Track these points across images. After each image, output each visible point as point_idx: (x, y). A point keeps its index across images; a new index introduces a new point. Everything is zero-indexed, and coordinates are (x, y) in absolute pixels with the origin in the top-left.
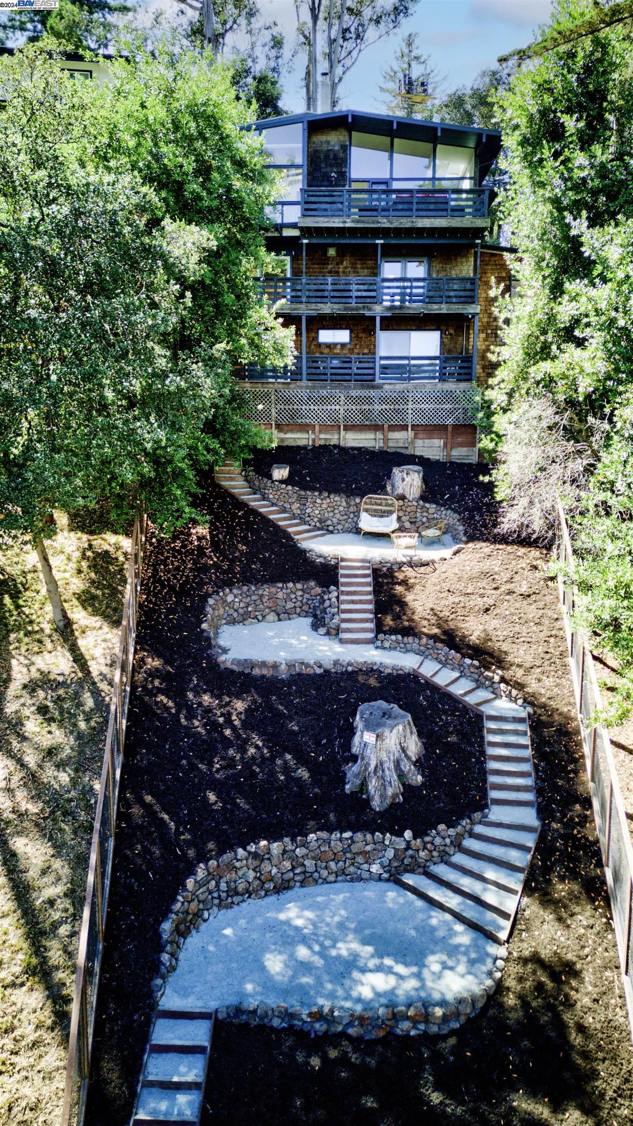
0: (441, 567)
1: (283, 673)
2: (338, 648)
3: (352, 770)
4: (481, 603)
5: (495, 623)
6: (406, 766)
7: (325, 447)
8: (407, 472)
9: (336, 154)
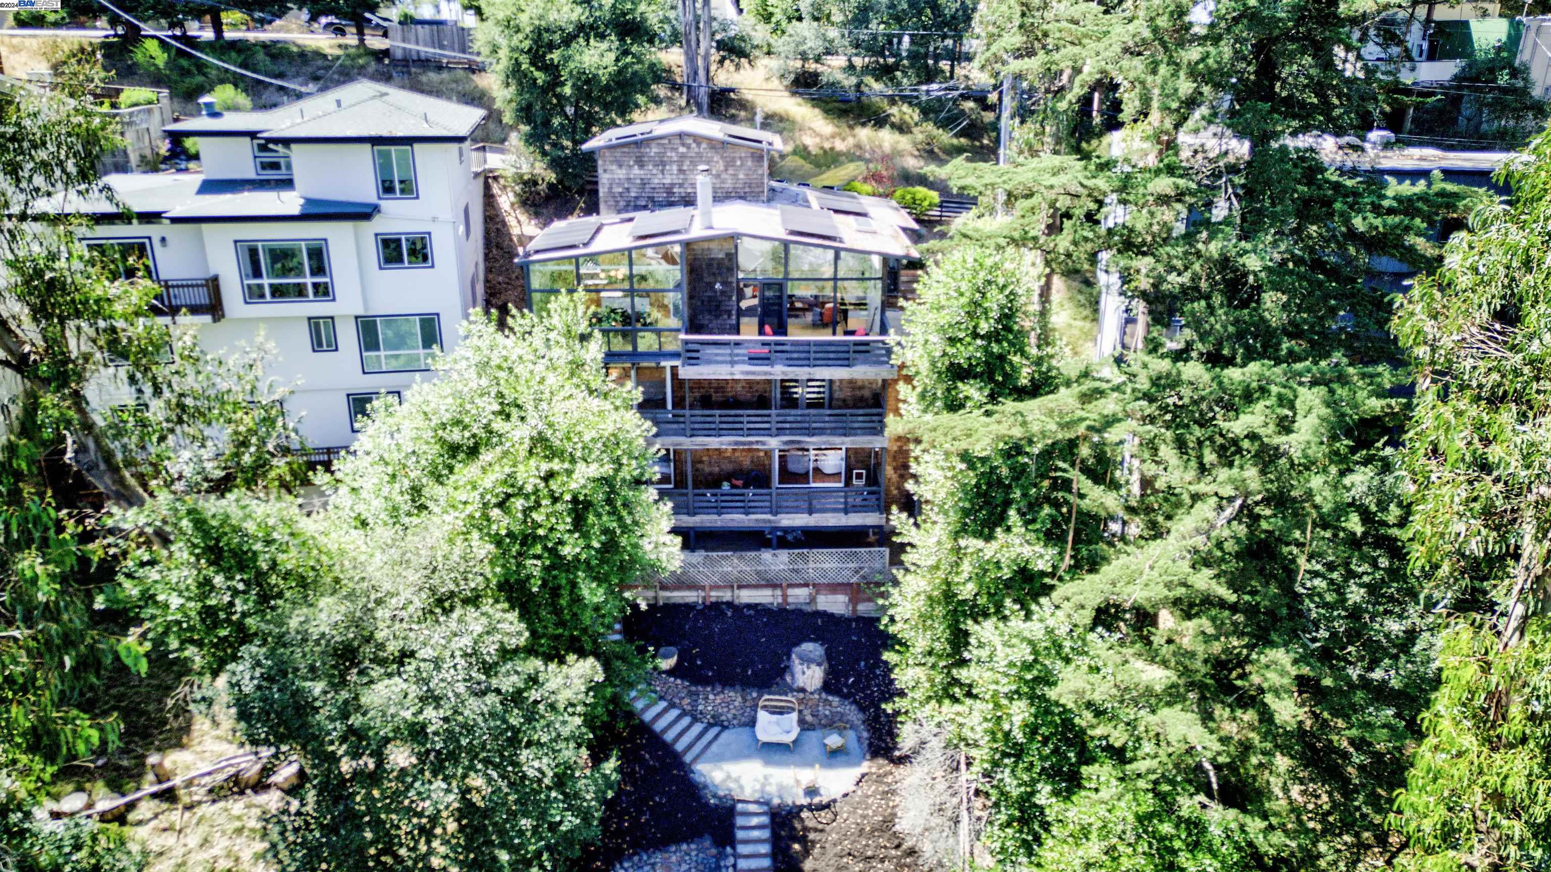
7: (717, 606)
8: (807, 660)
9: (720, 262)
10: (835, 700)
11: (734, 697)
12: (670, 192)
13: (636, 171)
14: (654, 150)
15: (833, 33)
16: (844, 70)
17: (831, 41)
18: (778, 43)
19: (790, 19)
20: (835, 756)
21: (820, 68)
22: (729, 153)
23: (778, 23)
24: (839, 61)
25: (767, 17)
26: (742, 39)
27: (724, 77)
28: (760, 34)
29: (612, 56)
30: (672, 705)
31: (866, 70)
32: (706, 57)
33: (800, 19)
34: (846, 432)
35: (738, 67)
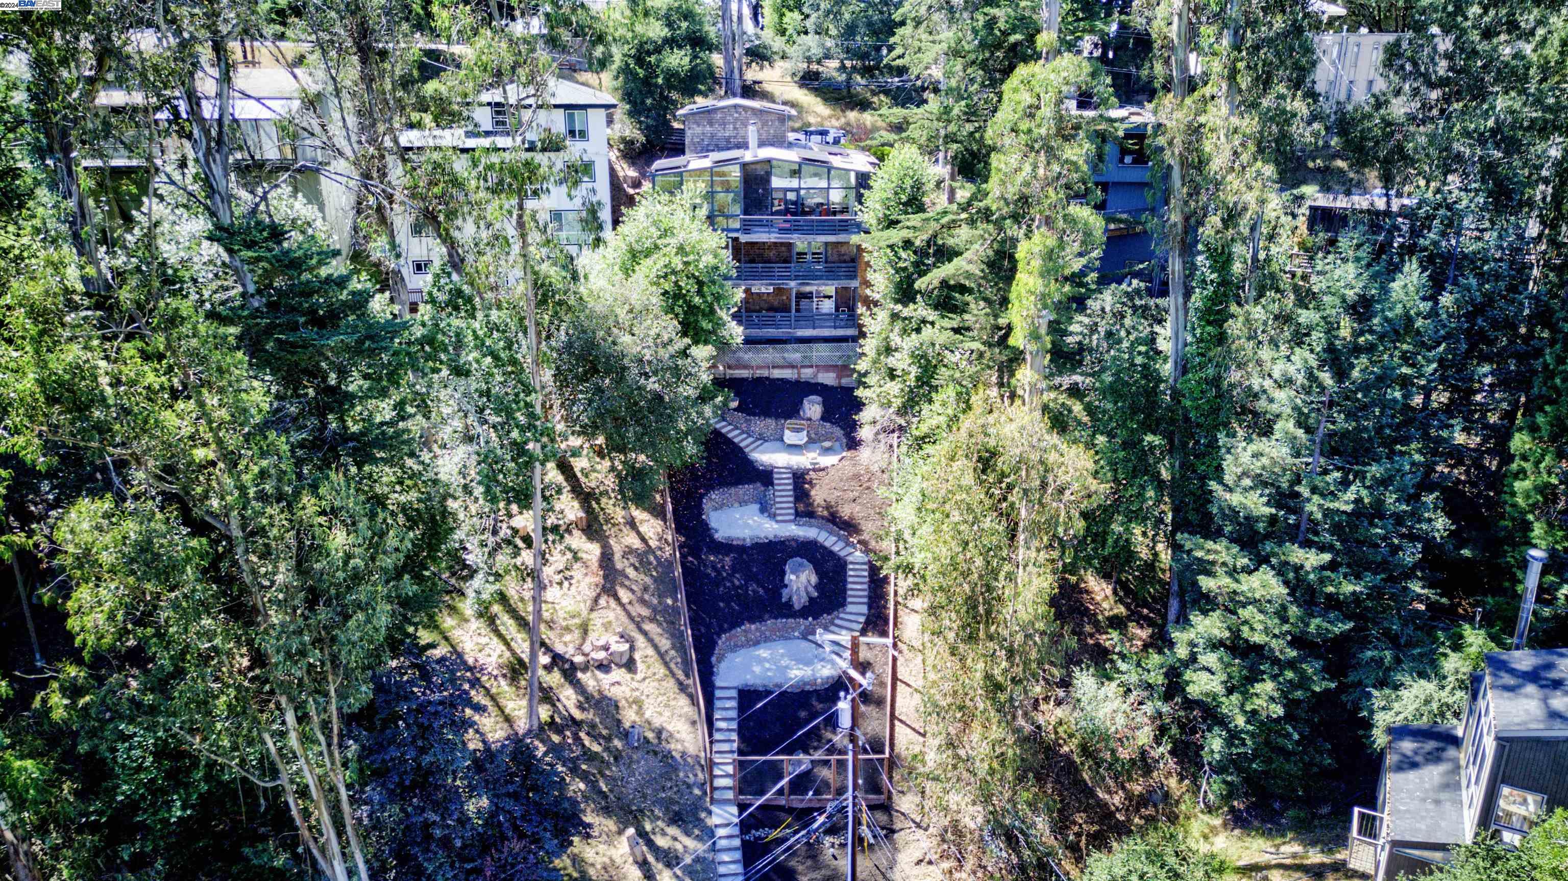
0: (832, 472)
1: (748, 543)
2: (776, 526)
3: (785, 593)
4: (851, 495)
5: (858, 508)
6: (810, 589)
7: (760, 380)
8: (813, 402)
9: (761, 177)
10: (828, 425)
11: (771, 422)
12: (728, 140)
13: (708, 128)
14: (719, 116)
15: (829, 43)
16: (839, 70)
17: (829, 49)
18: (791, 51)
19: (799, 34)
20: (827, 451)
21: (821, 69)
22: (765, 117)
23: (791, 36)
24: (834, 64)
25: (783, 32)
26: (765, 47)
27: (752, 74)
28: (778, 44)
29: (687, 59)
30: (736, 428)
31: (854, 67)
32: (739, 61)
33: (806, 33)
34: (837, 278)
35: (762, 68)
